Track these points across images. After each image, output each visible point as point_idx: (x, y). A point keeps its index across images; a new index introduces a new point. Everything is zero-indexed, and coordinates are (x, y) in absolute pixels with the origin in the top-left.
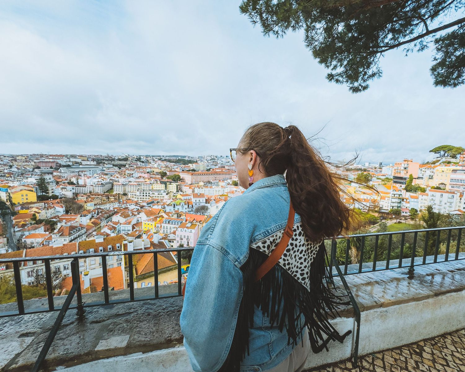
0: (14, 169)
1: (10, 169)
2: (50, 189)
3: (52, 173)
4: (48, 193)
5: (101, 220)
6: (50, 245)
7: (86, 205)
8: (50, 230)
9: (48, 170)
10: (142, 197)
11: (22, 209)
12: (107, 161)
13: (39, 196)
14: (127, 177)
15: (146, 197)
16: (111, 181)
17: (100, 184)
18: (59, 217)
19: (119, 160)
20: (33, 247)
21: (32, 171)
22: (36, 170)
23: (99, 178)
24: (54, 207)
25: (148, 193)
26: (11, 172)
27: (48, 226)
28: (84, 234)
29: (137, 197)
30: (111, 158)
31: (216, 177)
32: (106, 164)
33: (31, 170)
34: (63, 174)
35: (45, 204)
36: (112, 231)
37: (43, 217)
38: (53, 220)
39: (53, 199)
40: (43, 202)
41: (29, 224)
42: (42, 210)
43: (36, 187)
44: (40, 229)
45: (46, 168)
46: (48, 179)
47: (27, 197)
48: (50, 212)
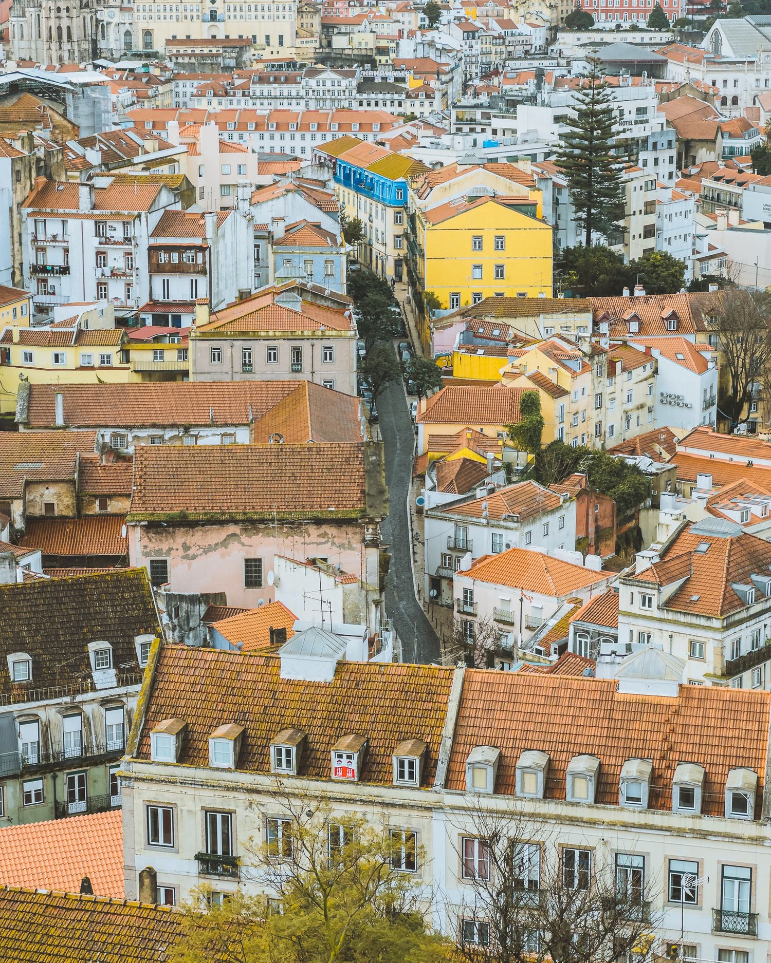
0: (450, 35)
1: (430, 35)
2: (635, 200)
3: (654, 69)
4: (619, 235)
6: (604, 672)
8: (612, 543)
9: (637, 37)
11: (471, 342)
13: (568, 251)
18: (671, 449)
20: (508, 655)
21: (544, 53)
22: (568, 41)
24: (647, 353)
26: (432, 55)
27: (605, 508)
33: (538, 38)
34: (730, 77)
35: (596, 323)
37: (579, 430)
38: (635, 468)
39: (650, 291)
40: (584, 310)
41: (497, 469)
42: (574, 375)
43: (555, 184)
44: (553, 520)
45: (626, 25)
46: (633, 117)
47: (499, 257)
48: (621, 397)
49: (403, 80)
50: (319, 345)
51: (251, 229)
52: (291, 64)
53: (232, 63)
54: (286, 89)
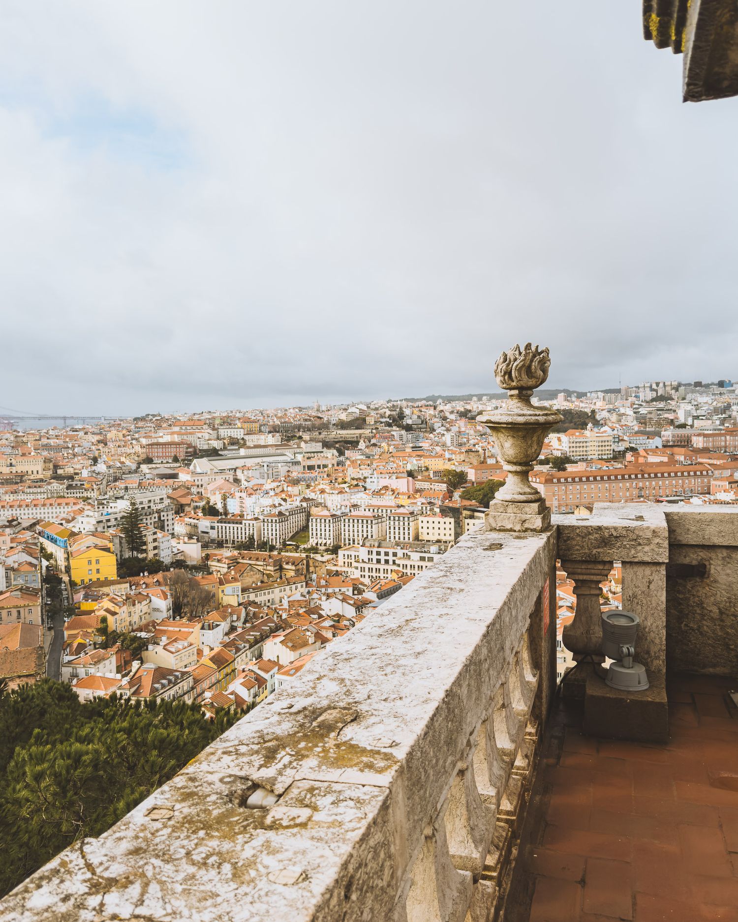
0: (101, 467)
1: (94, 468)
2: (150, 539)
4: (144, 551)
5: (238, 650)
7: (223, 591)
9: (168, 465)
10: (374, 566)
11: (86, 598)
12: (309, 430)
13: (122, 561)
14: (347, 490)
15: (386, 567)
16: (305, 504)
17: (274, 516)
18: (155, 627)
19: (343, 425)
21: (136, 472)
22: (144, 468)
23: (276, 494)
24: (148, 596)
25: (391, 554)
26: (94, 475)
27: (128, 653)
28: (188, 692)
29: (359, 565)
30: (318, 422)
31: (641, 489)
32: (306, 442)
33: (134, 467)
34: (200, 478)
35: (131, 586)
36: (252, 691)
37: (123, 625)
38: (140, 637)
39: (150, 573)
40: (127, 582)
41: (90, 645)
42: (120, 607)
43: (120, 537)
44: (107, 662)
45: (165, 461)
46: (159, 501)
47: (98, 566)
48: (138, 611)
49: (83, 485)
50: (27, 609)
51: (4, 569)
52: (42, 480)
53: (19, 481)
54: (39, 490)
